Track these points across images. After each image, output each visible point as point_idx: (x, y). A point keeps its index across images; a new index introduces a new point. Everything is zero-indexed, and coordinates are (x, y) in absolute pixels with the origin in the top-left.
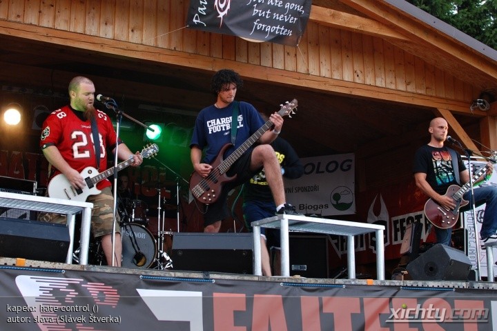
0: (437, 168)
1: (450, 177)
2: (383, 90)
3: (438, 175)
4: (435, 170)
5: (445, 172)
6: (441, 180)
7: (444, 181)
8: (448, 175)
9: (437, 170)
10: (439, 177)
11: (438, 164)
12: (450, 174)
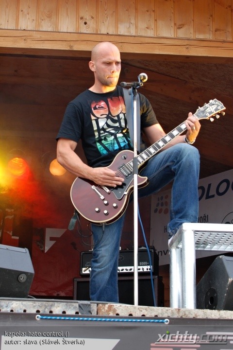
0: (99, 130)
1: (120, 140)
2: (131, 40)
3: (100, 141)
4: (96, 134)
5: (112, 134)
6: (106, 148)
7: (111, 149)
8: (116, 138)
9: (99, 134)
10: (102, 144)
11: (102, 123)
12: (119, 135)
